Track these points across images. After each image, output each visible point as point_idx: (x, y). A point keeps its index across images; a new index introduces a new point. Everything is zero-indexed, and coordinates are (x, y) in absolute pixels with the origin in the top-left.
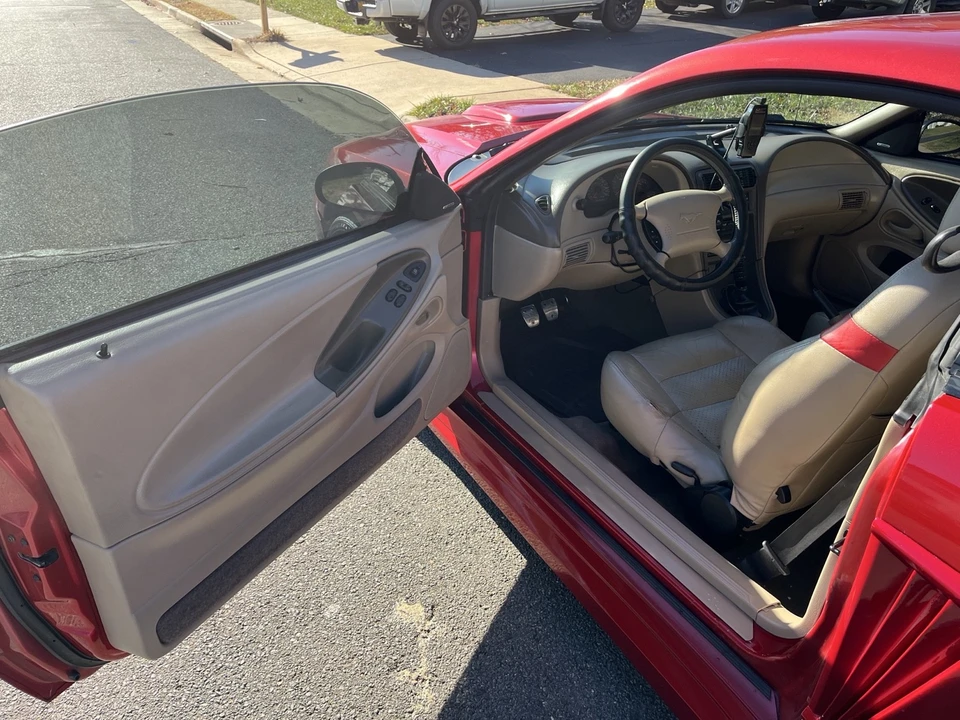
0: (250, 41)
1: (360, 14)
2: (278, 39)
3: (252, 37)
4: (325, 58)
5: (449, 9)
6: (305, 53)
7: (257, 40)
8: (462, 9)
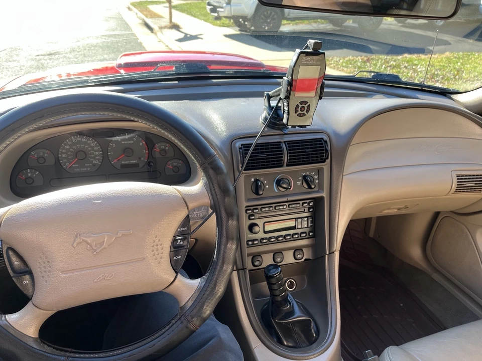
0: (161, 28)
1: (216, 15)
2: (176, 27)
3: (163, 26)
4: (195, 37)
5: (266, 13)
6: (186, 34)
7: (165, 27)
8: (273, 13)
